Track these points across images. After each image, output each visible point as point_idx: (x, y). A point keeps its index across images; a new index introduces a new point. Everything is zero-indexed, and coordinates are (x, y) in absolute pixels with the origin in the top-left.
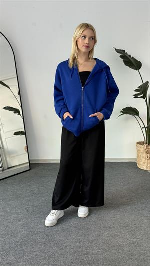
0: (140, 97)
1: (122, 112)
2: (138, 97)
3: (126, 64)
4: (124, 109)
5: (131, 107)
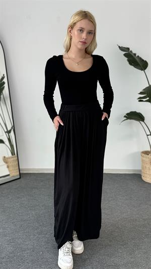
0: (146, 101)
1: (125, 116)
2: (142, 101)
3: (131, 64)
4: (127, 114)
5: (135, 112)
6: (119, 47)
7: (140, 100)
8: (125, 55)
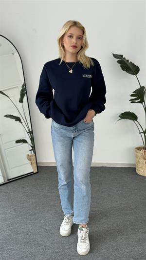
0: (137, 102)
1: (120, 116)
2: (135, 102)
3: (123, 69)
4: (122, 114)
5: (129, 112)
6: (113, 54)
7: (132, 101)
8: (118, 62)
